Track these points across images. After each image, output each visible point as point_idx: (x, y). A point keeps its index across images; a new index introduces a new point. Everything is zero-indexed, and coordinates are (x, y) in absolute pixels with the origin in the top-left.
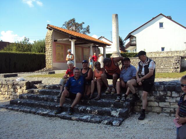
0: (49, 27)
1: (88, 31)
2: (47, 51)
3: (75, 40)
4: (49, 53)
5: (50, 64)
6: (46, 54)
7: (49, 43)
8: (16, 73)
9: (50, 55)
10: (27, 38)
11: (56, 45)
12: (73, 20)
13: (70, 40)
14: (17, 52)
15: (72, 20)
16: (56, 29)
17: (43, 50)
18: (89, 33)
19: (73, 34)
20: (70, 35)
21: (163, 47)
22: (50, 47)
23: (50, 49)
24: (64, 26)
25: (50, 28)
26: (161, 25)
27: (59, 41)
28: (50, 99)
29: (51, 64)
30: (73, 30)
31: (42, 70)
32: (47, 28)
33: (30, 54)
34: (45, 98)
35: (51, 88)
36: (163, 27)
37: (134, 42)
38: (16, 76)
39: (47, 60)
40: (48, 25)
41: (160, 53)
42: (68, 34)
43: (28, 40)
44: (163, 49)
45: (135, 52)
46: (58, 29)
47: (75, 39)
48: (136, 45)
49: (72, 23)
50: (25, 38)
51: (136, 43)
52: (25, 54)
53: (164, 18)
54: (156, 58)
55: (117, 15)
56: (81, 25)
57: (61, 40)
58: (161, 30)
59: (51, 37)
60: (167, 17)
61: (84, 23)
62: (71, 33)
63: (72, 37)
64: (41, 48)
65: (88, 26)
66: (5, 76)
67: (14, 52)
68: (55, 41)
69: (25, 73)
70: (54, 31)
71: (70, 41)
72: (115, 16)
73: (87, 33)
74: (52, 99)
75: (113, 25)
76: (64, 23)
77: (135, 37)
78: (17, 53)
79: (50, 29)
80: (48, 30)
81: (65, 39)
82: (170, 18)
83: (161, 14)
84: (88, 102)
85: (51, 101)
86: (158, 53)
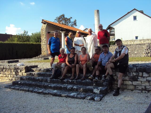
0: (43, 22)
2: (42, 41)
3: (64, 32)
4: (44, 43)
5: (45, 51)
6: (42, 44)
7: (44, 34)
8: (18, 60)
11: (50, 36)
12: (63, 16)
13: (61, 32)
14: (19, 43)
15: (62, 16)
16: (49, 23)
17: (39, 40)
18: (76, 25)
21: (137, 36)
22: (45, 38)
23: (44, 40)
24: (56, 21)
25: (44, 22)
29: (46, 52)
31: (39, 56)
32: (42, 22)
33: (28, 44)
34: (40, 79)
36: (136, 19)
37: (113, 33)
38: (18, 61)
39: (42, 48)
40: (43, 20)
41: (135, 41)
43: (27, 33)
44: (137, 38)
45: (113, 41)
46: (51, 23)
48: (114, 34)
49: (62, 18)
50: (25, 31)
52: (25, 44)
53: (137, 12)
54: (131, 45)
55: (98, 11)
56: (69, 19)
58: (135, 22)
59: (45, 30)
60: (140, 11)
61: (71, 18)
62: (61, 26)
63: (63, 30)
64: (38, 38)
65: (76, 20)
66: (9, 62)
67: (15, 42)
68: (49, 33)
69: (25, 59)
70: (47, 25)
72: (97, 12)
73: (74, 26)
74: (45, 80)
75: (95, 19)
76: (56, 18)
77: (114, 29)
78: (18, 43)
79: (45, 24)
80: (43, 24)
82: (142, 12)
83: (135, 9)
84: (75, 82)
85: (45, 82)
86: (132, 41)
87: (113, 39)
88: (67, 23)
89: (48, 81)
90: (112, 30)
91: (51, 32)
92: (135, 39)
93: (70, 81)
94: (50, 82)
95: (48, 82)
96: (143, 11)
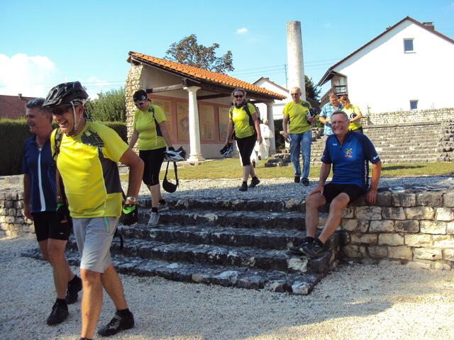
0: (132, 58)
1: (228, 64)
2: (129, 117)
3: (196, 88)
6: (129, 125)
12: (192, 39)
15: (188, 40)
16: (149, 63)
17: (119, 113)
18: (231, 69)
19: (191, 73)
20: (185, 75)
21: (414, 99)
24: (170, 55)
25: (135, 60)
26: (408, 45)
27: (159, 91)
28: (138, 233)
30: (191, 64)
32: (129, 60)
34: (127, 230)
35: (142, 205)
36: (412, 49)
37: (343, 90)
40: (131, 53)
41: (408, 114)
42: (179, 73)
44: (414, 104)
46: (156, 61)
47: (196, 85)
49: (188, 47)
51: (347, 91)
53: (413, 26)
54: (397, 126)
55: (298, 25)
56: (211, 51)
57: (164, 88)
58: (410, 56)
59: (138, 82)
60: (423, 25)
61: (217, 46)
62: (186, 72)
63: (191, 81)
64: (116, 109)
65: (229, 53)
68: (149, 91)
70: (145, 67)
71: (185, 90)
72: (293, 27)
73: (226, 71)
74: (143, 232)
75: (288, 48)
76: (169, 48)
77: (345, 77)
79: (137, 64)
80: (131, 67)
81: (174, 86)
82: (429, 27)
83: (408, 18)
84: (232, 238)
85: (141, 238)
86: (401, 115)
88: (205, 61)
89: (151, 236)
90: (339, 81)
91: (155, 89)
92: (407, 107)
93: (216, 234)
96: (433, 24)
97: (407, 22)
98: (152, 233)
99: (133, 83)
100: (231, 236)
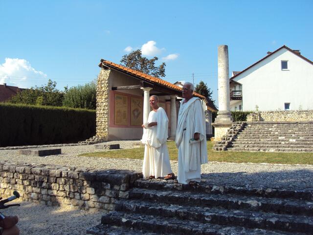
0: (103, 64)
1: (162, 72)
2: (98, 106)
3: (150, 89)
4: (103, 110)
5: (104, 129)
6: (98, 112)
7: (104, 91)
9: (104, 113)
10: (53, 81)
11: (116, 96)
12: (138, 53)
13: (142, 88)
14: (45, 107)
15: (135, 53)
16: (116, 68)
17: (84, 103)
18: (163, 75)
19: (147, 78)
20: (143, 79)
21: (287, 102)
22: (105, 99)
23: (104, 103)
24: (123, 63)
25: (105, 65)
26: (284, 65)
27: (121, 89)
29: (106, 130)
30: (137, 70)
31: (91, 140)
32: (100, 66)
33: (65, 110)
34: (181, 212)
36: (287, 68)
38: (58, 152)
39: (99, 122)
40: (102, 61)
42: (139, 77)
43: (55, 85)
44: (287, 106)
46: (116, 66)
47: (150, 86)
48: (242, 98)
49: (135, 58)
50: (50, 80)
51: (242, 94)
52: (58, 110)
53: (288, 52)
55: (226, 48)
56: (152, 62)
57: (125, 87)
58: (285, 73)
59: (107, 82)
60: (294, 52)
61: (157, 59)
62: (144, 77)
63: (147, 83)
64: (81, 99)
65: (164, 64)
67: (38, 106)
68: (114, 89)
70: (112, 71)
71: (142, 90)
72: (223, 50)
73: (160, 77)
75: (219, 64)
77: (240, 85)
78: (44, 109)
79: (106, 68)
80: (103, 71)
81: (133, 86)
82: (297, 53)
83: (284, 47)
84: (288, 225)
85: (195, 220)
86: (283, 113)
87: (238, 108)
88: (146, 69)
89: (206, 219)
90: (235, 87)
91: (119, 87)
92: (283, 108)
93: (271, 220)
94: (212, 222)
95: (204, 222)
96: (300, 51)
97: (284, 49)
98: (207, 217)
99: (103, 82)
100: (286, 223)
